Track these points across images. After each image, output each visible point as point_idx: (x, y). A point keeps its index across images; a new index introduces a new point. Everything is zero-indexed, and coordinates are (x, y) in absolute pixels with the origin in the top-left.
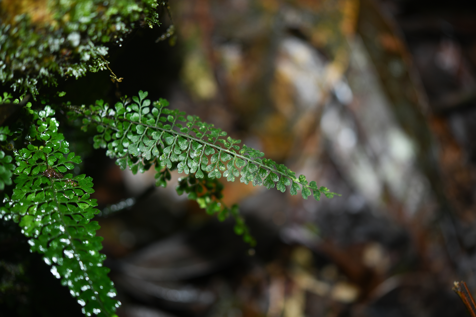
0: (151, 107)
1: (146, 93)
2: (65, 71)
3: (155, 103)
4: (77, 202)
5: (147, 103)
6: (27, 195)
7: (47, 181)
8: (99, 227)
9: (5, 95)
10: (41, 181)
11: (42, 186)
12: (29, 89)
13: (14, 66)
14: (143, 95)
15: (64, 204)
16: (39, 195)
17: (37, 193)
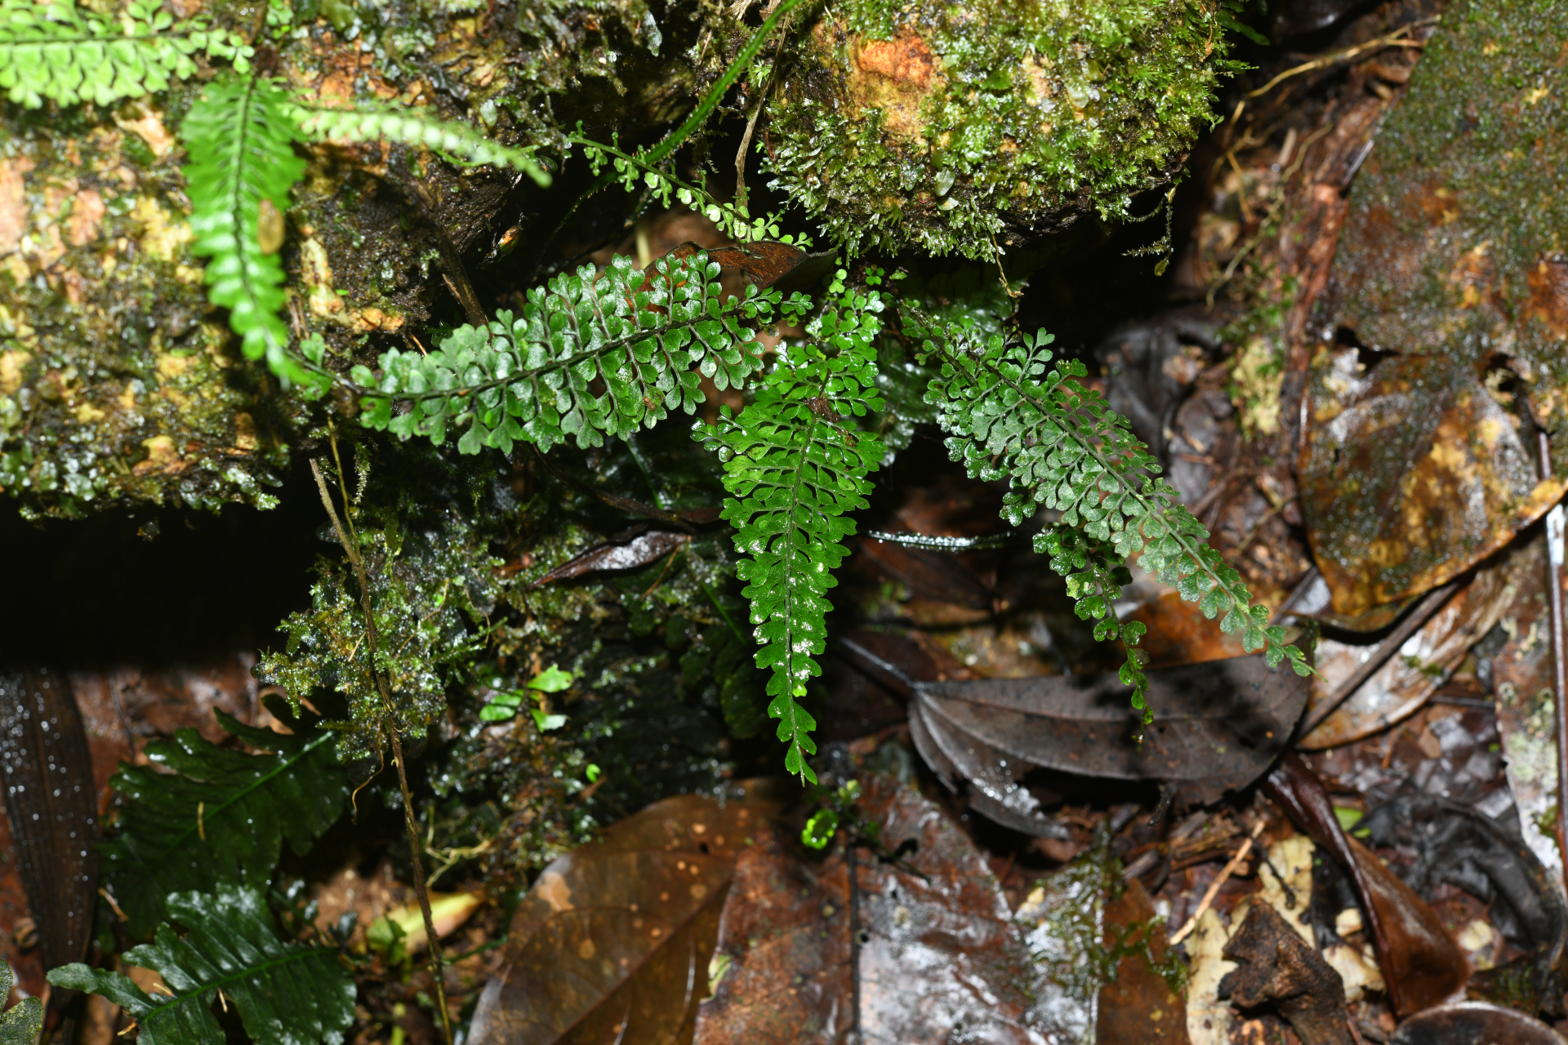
0: (1050, 366)
1: (1051, 338)
2: (917, 234)
3: (1060, 362)
4: (837, 472)
5: (1046, 355)
6: (763, 425)
7: (807, 417)
8: (854, 532)
9: (803, 236)
10: (798, 412)
11: (796, 420)
12: (845, 243)
13: (832, 193)
14: (1044, 338)
15: (815, 467)
16: (781, 434)
17: (781, 428)
